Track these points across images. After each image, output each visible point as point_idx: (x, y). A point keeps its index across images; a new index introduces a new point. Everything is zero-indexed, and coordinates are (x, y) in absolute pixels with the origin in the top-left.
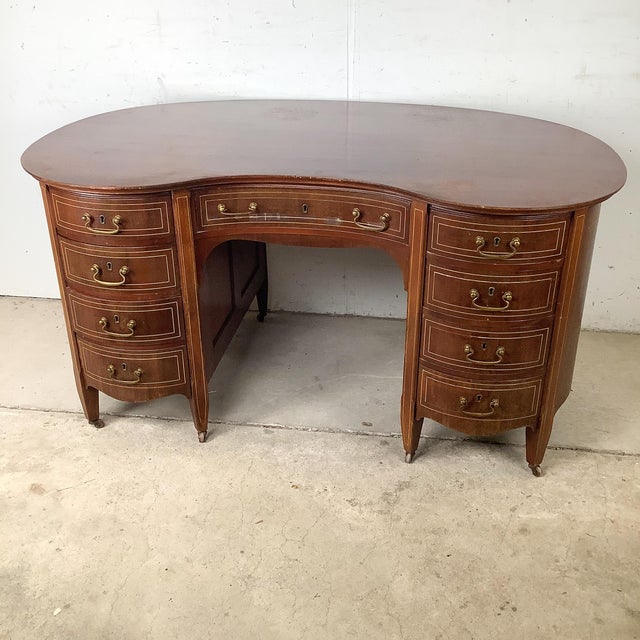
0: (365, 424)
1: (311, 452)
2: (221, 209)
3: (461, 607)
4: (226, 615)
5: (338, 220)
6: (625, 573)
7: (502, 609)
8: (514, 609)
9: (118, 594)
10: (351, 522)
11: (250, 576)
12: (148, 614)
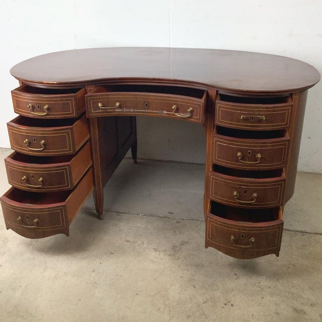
0: (170, 213)
1: (139, 225)
2: (100, 105)
3: (204, 303)
4: (80, 300)
5: (165, 112)
6: (296, 290)
7: (225, 305)
8: (232, 305)
9: (26, 288)
10: (153, 259)
11: (95, 283)
12: (40, 298)
